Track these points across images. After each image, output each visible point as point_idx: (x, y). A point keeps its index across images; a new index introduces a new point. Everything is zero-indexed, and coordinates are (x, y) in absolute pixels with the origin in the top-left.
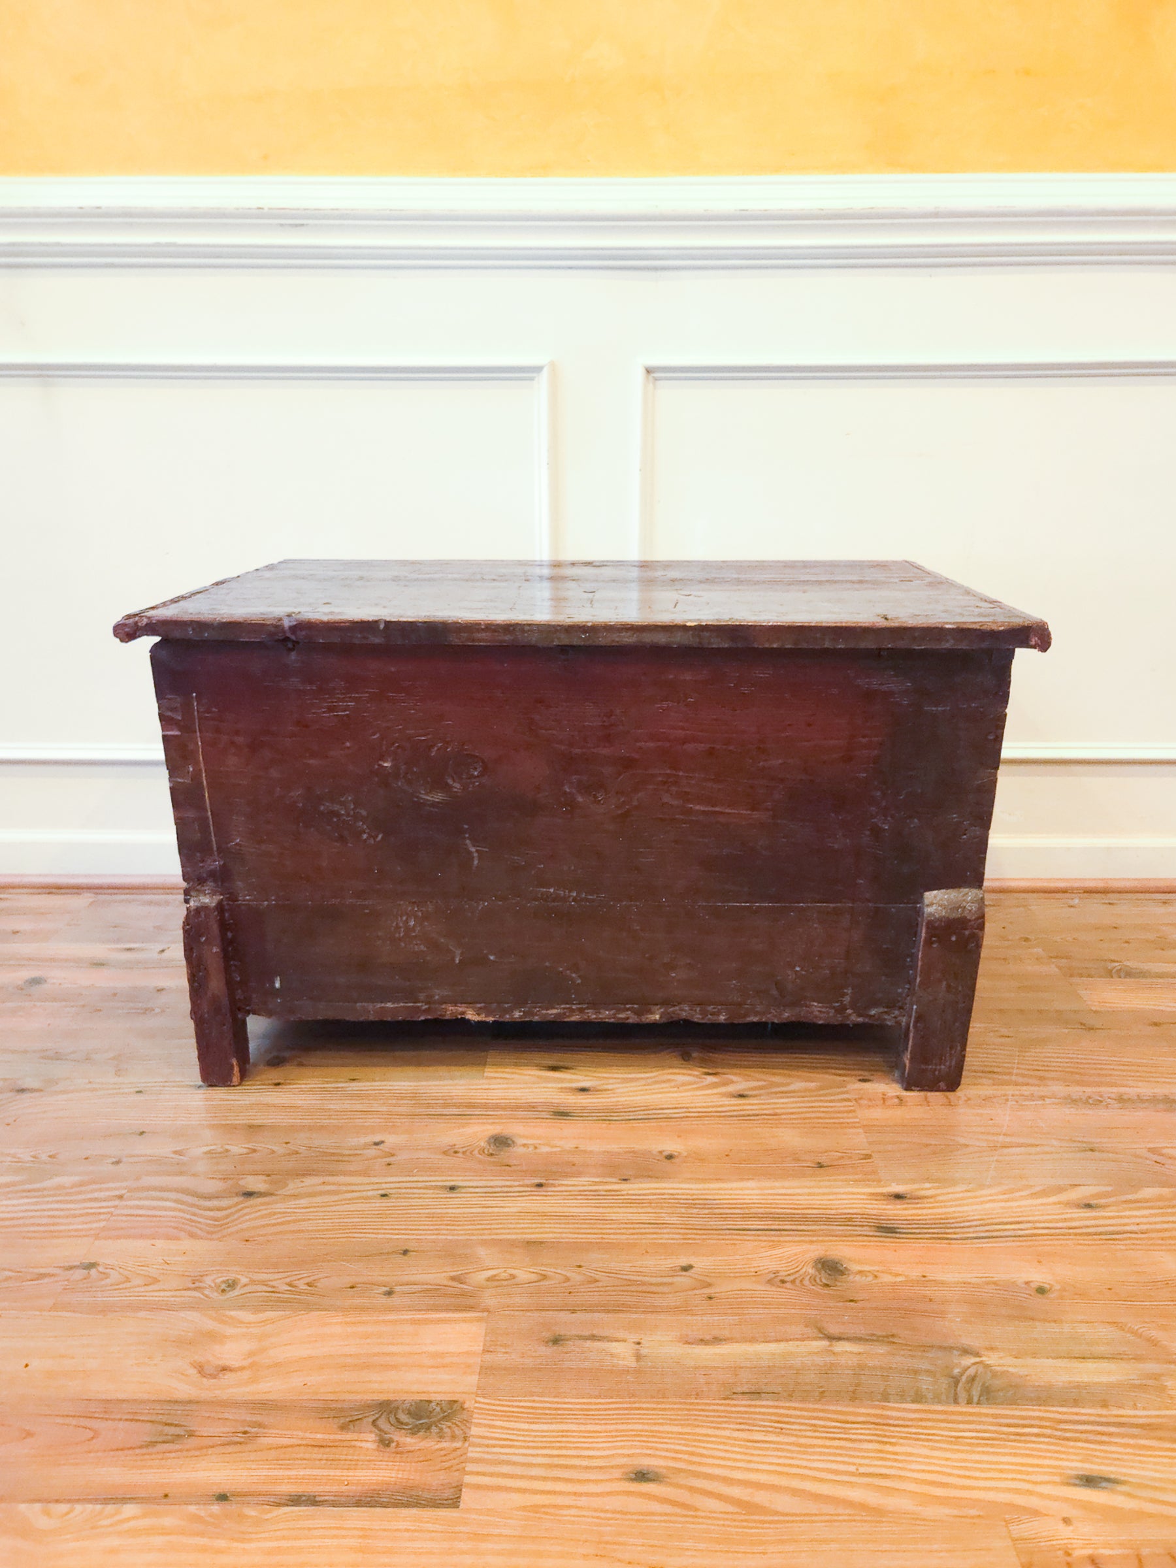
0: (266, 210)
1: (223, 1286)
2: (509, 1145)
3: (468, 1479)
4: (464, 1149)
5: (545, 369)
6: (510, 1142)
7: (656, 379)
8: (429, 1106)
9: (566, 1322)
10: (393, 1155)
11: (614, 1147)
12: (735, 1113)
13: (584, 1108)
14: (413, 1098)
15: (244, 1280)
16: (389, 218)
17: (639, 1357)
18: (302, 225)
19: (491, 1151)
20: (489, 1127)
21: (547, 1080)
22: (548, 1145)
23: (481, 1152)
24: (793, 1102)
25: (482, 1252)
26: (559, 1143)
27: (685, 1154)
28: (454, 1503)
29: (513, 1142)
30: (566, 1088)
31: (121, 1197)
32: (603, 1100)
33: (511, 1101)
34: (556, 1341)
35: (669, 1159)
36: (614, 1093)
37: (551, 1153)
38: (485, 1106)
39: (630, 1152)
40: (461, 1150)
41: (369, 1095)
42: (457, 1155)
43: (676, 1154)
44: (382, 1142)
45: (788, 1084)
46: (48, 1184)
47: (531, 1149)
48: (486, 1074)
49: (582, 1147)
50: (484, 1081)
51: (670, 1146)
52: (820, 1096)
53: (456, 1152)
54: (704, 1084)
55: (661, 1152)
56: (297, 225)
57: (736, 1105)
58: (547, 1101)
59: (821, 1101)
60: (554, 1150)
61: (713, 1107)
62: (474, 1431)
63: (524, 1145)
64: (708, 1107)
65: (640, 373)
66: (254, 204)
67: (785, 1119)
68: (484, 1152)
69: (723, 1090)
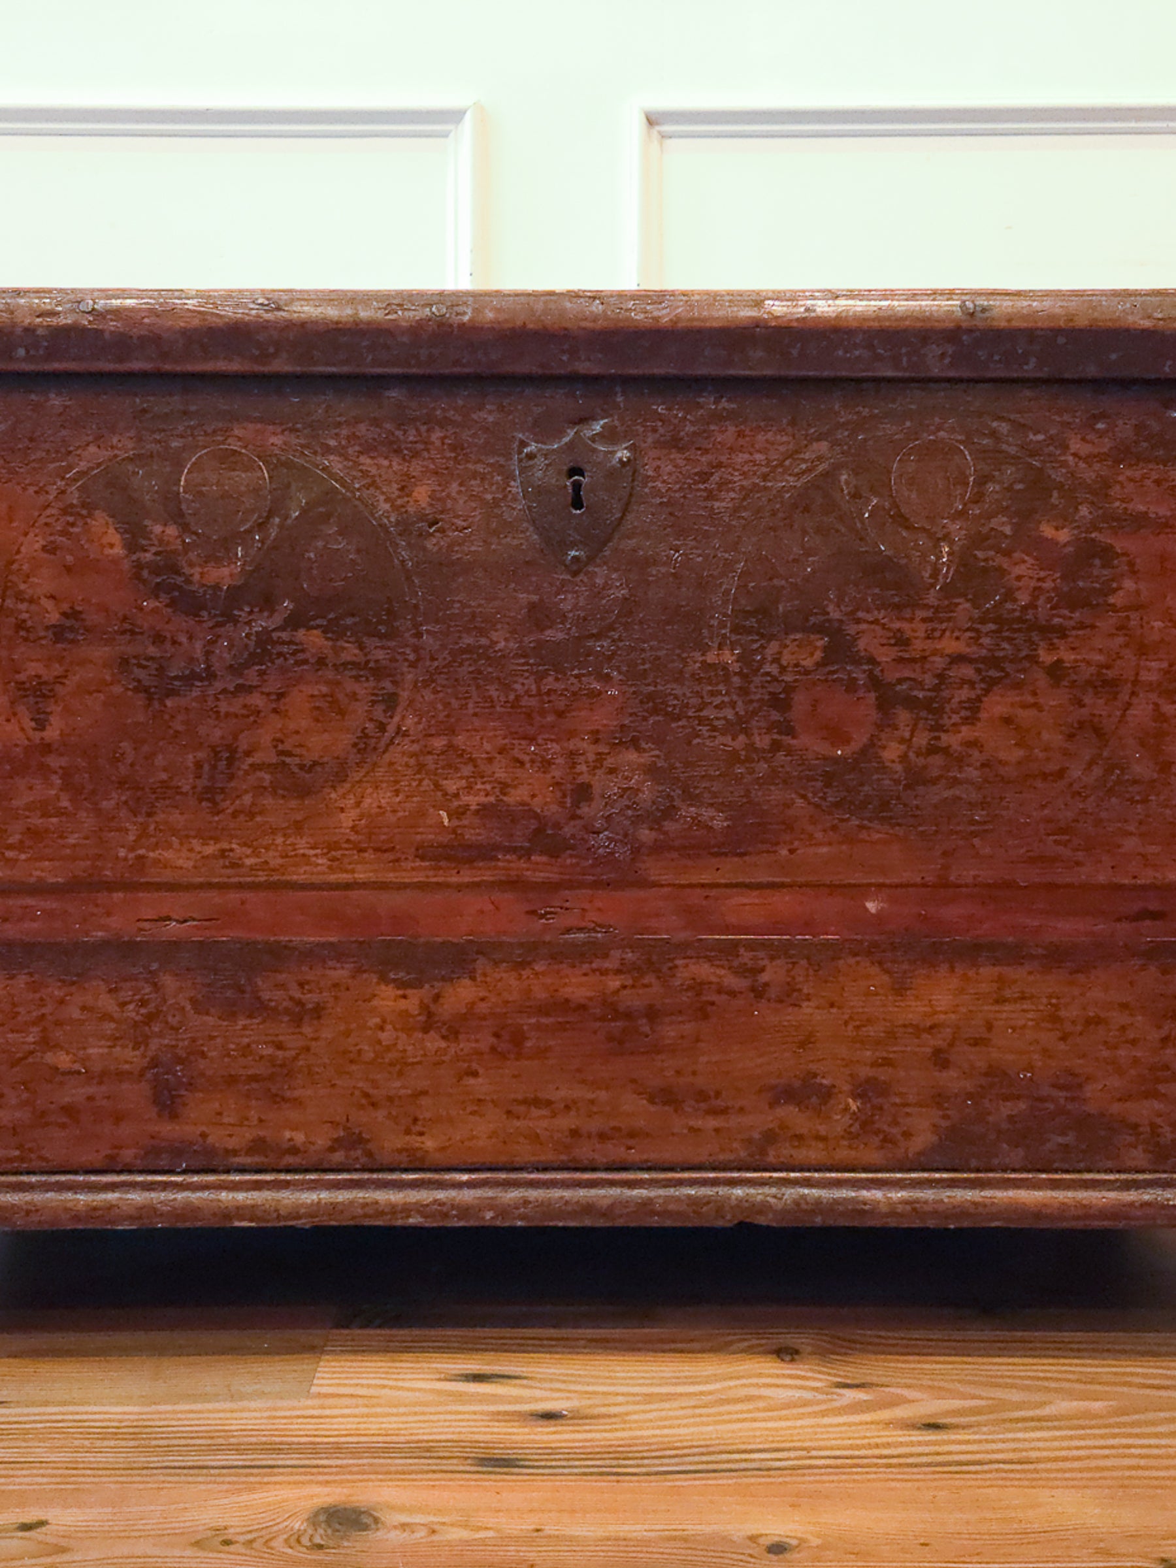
2: (366, 1528)
4: (250, 1537)
5: (468, 116)
6: (366, 1520)
7: (663, 136)
8: (168, 1450)
10: (63, 1550)
11: (635, 1529)
12: (924, 1459)
13: (554, 1451)
14: (135, 1436)
19: (317, 1540)
20: (317, 1490)
21: (459, 1397)
22: (465, 1526)
23: (292, 1541)
24: (1063, 1438)
26: (491, 1521)
27: (816, 1542)
29: (376, 1520)
30: (506, 1413)
32: (598, 1436)
33: (375, 1439)
35: (776, 1553)
36: (625, 1422)
37: (467, 1543)
38: (314, 1449)
39: (674, 1539)
40: (242, 1538)
41: (27, 1432)
42: (232, 1548)
43: (794, 1542)
44: (42, 1523)
45: (1043, 1404)
47: (421, 1533)
48: (314, 1389)
49: (549, 1530)
50: (309, 1402)
51: (777, 1527)
52: (1124, 1425)
53: (227, 1543)
54: (837, 1404)
55: (753, 1538)
57: (927, 1443)
58: (462, 1437)
59: (1130, 1436)
60: (482, 1535)
61: (870, 1447)
63: (404, 1526)
64: (858, 1447)
67: (1047, 1471)
68: (298, 1541)
69: (886, 1414)
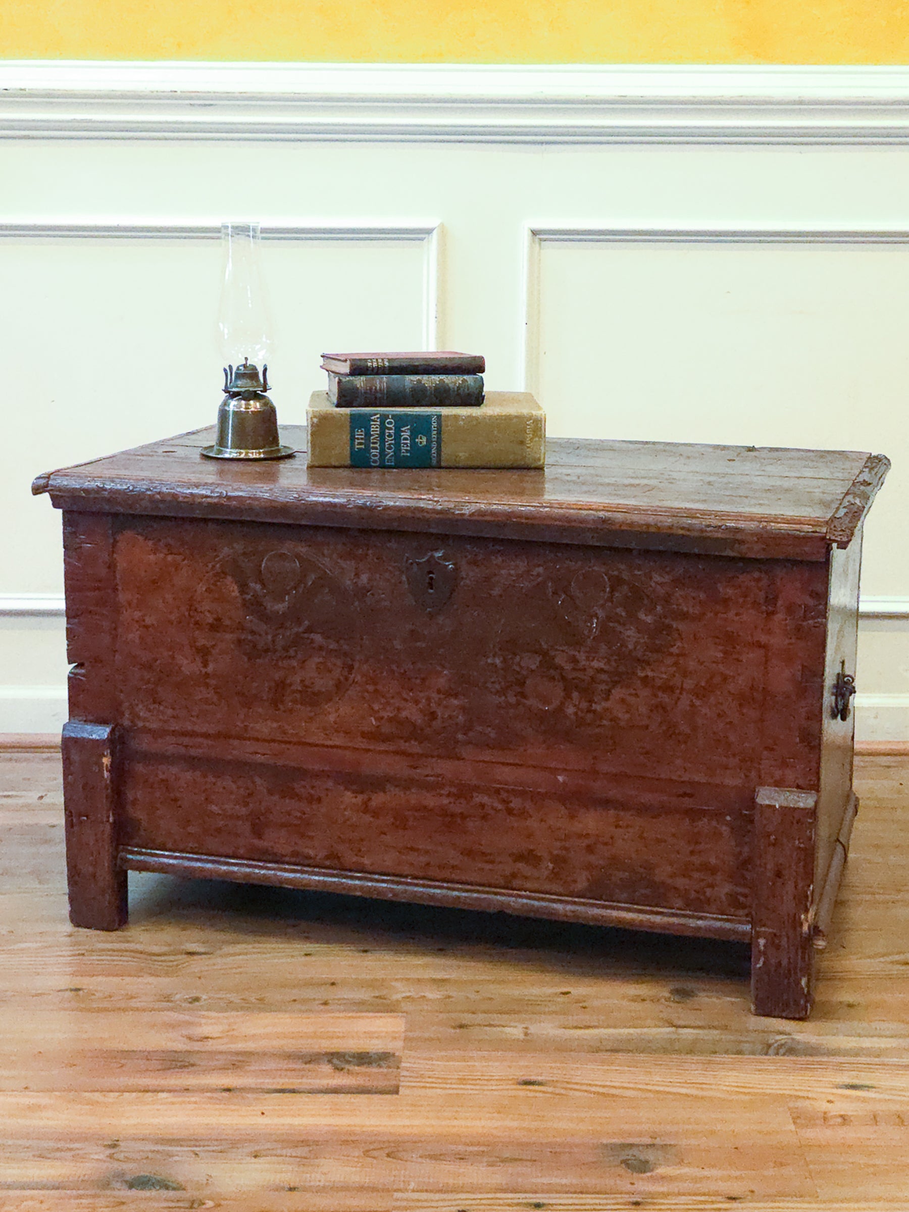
0: (179, 92)
1: (190, 1000)
3: (402, 1084)
5: (435, 232)
7: (541, 240)
9: (467, 1018)
15: (204, 997)
16: (293, 100)
17: (526, 1034)
18: (211, 105)
25: (398, 985)
28: (397, 1092)
31: (83, 954)
34: (461, 1026)
46: (16, 947)
56: (205, 105)
62: (403, 1065)
65: (526, 236)
66: (167, 87)
